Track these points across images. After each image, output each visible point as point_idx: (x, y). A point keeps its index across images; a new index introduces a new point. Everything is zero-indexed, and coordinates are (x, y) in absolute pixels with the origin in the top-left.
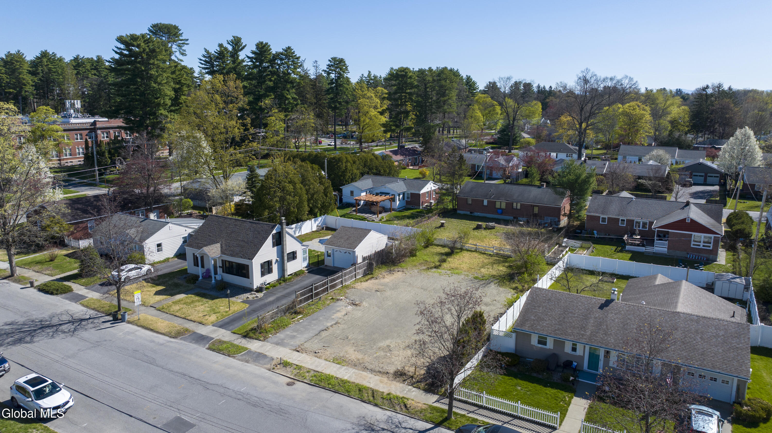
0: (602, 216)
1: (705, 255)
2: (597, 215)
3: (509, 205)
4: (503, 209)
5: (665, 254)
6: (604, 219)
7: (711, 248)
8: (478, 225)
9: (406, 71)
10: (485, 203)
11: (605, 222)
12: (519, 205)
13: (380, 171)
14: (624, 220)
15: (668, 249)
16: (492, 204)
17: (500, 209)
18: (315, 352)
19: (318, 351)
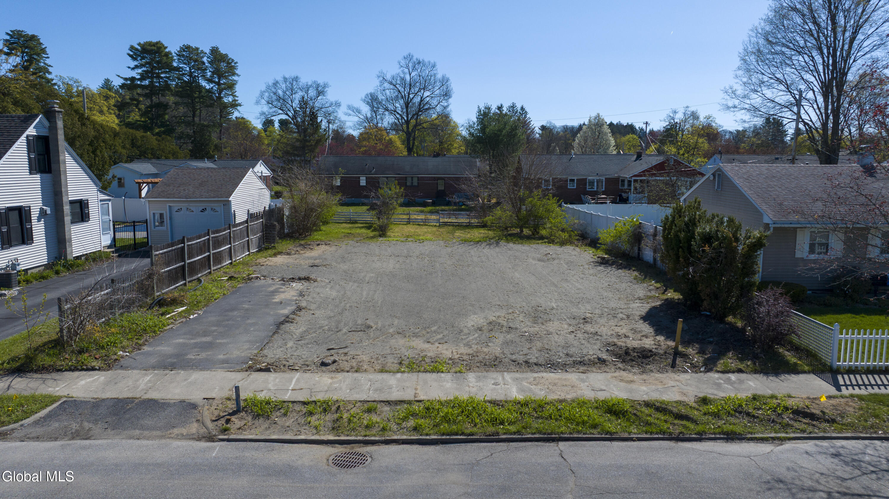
0: (544, 178)
2: (537, 176)
6: (547, 182)
10: (363, 181)
11: (549, 185)
12: (416, 179)
14: (573, 180)
16: (373, 182)
18: (323, 364)
19: (329, 360)
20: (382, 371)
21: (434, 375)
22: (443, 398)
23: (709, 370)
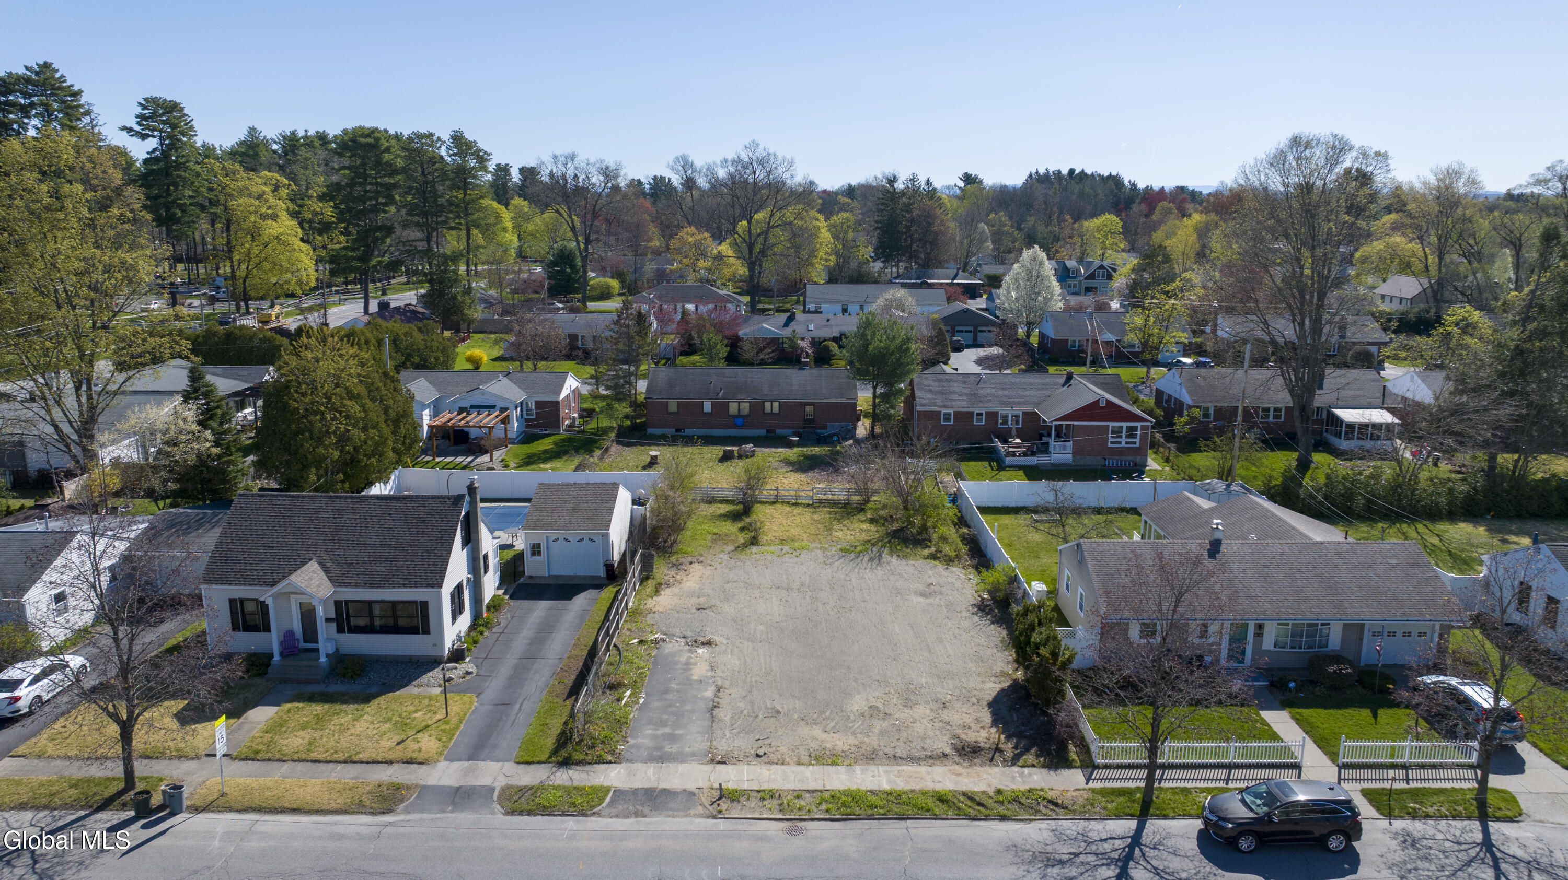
0: (944, 411)
1: (1129, 458)
2: (937, 409)
3: (757, 407)
4: (744, 417)
5: (1070, 465)
6: (947, 417)
7: (1137, 445)
8: (725, 451)
9: (376, 135)
10: (707, 407)
11: (949, 420)
12: (776, 405)
13: (425, 360)
14: (981, 414)
15: (1074, 454)
16: (721, 408)
17: (739, 415)
18: (758, 756)
19: (761, 752)
20: (799, 764)
21: (834, 768)
22: (841, 789)
23: (1013, 765)
